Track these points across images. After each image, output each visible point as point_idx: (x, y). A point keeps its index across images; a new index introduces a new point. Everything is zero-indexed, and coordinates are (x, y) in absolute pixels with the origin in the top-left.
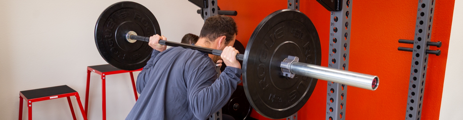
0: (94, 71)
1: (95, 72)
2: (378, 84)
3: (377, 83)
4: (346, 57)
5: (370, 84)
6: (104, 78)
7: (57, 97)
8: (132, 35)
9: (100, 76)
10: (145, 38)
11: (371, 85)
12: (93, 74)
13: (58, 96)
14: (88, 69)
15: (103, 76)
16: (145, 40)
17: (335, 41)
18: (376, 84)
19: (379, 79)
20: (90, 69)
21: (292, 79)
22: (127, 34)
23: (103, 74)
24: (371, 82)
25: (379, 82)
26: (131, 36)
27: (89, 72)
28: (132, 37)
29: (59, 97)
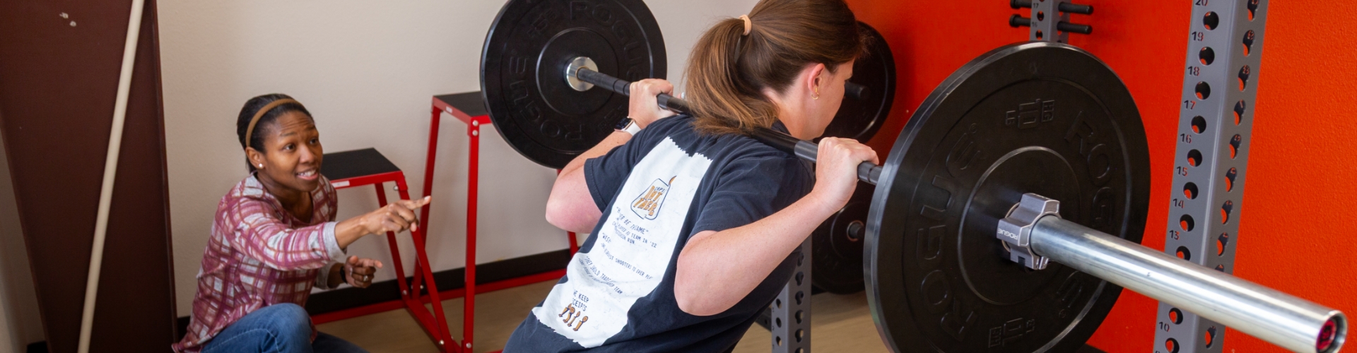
0: (449, 109)
1: (453, 114)
2: (1341, 341)
3: (1338, 334)
4: (1245, 111)
5: (1312, 337)
6: (475, 133)
7: (347, 183)
8: (582, 69)
9: (465, 127)
10: (615, 82)
11: (1314, 342)
12: (448, 116)
13: (351, 181)
14: (433, 104)
15: (472, 128)
16: (613, 86)
17: (1208, 56)
18: (1332, 338)
19: (1345, 323)
20: (440, 104)
21: (1042, 270)
22: (570, 65)
23: (472, 121)
24: (1315, 331)
25: (1345, 332)
26: (580, 72)
27: (436, 113)
28: (583, 76)
29: (353, 184)
